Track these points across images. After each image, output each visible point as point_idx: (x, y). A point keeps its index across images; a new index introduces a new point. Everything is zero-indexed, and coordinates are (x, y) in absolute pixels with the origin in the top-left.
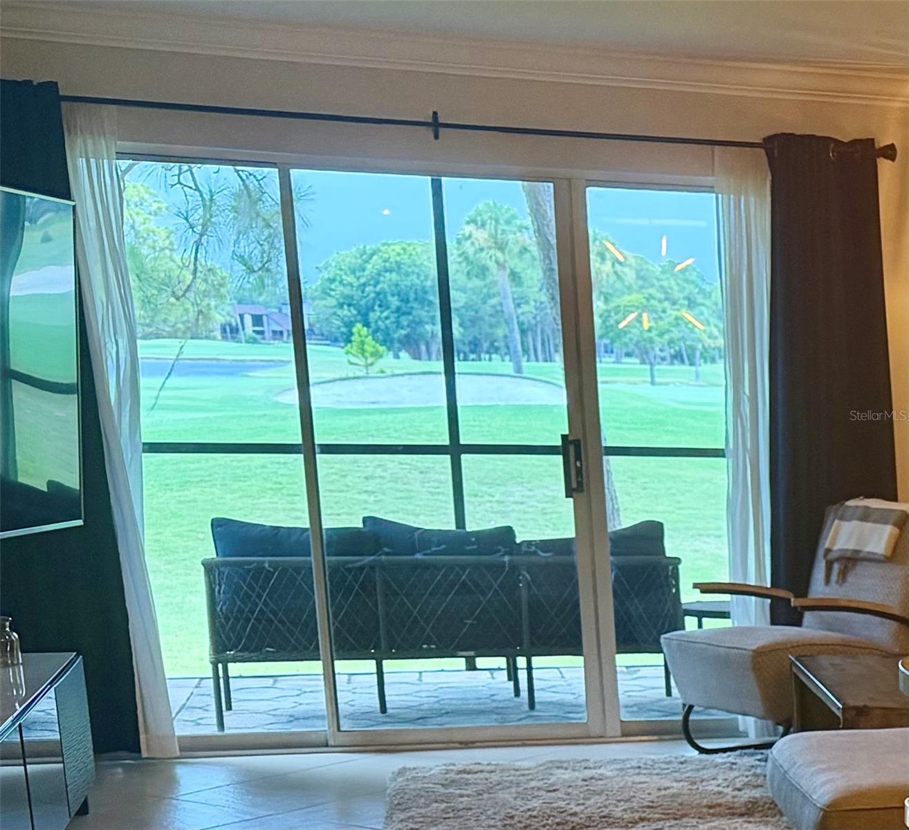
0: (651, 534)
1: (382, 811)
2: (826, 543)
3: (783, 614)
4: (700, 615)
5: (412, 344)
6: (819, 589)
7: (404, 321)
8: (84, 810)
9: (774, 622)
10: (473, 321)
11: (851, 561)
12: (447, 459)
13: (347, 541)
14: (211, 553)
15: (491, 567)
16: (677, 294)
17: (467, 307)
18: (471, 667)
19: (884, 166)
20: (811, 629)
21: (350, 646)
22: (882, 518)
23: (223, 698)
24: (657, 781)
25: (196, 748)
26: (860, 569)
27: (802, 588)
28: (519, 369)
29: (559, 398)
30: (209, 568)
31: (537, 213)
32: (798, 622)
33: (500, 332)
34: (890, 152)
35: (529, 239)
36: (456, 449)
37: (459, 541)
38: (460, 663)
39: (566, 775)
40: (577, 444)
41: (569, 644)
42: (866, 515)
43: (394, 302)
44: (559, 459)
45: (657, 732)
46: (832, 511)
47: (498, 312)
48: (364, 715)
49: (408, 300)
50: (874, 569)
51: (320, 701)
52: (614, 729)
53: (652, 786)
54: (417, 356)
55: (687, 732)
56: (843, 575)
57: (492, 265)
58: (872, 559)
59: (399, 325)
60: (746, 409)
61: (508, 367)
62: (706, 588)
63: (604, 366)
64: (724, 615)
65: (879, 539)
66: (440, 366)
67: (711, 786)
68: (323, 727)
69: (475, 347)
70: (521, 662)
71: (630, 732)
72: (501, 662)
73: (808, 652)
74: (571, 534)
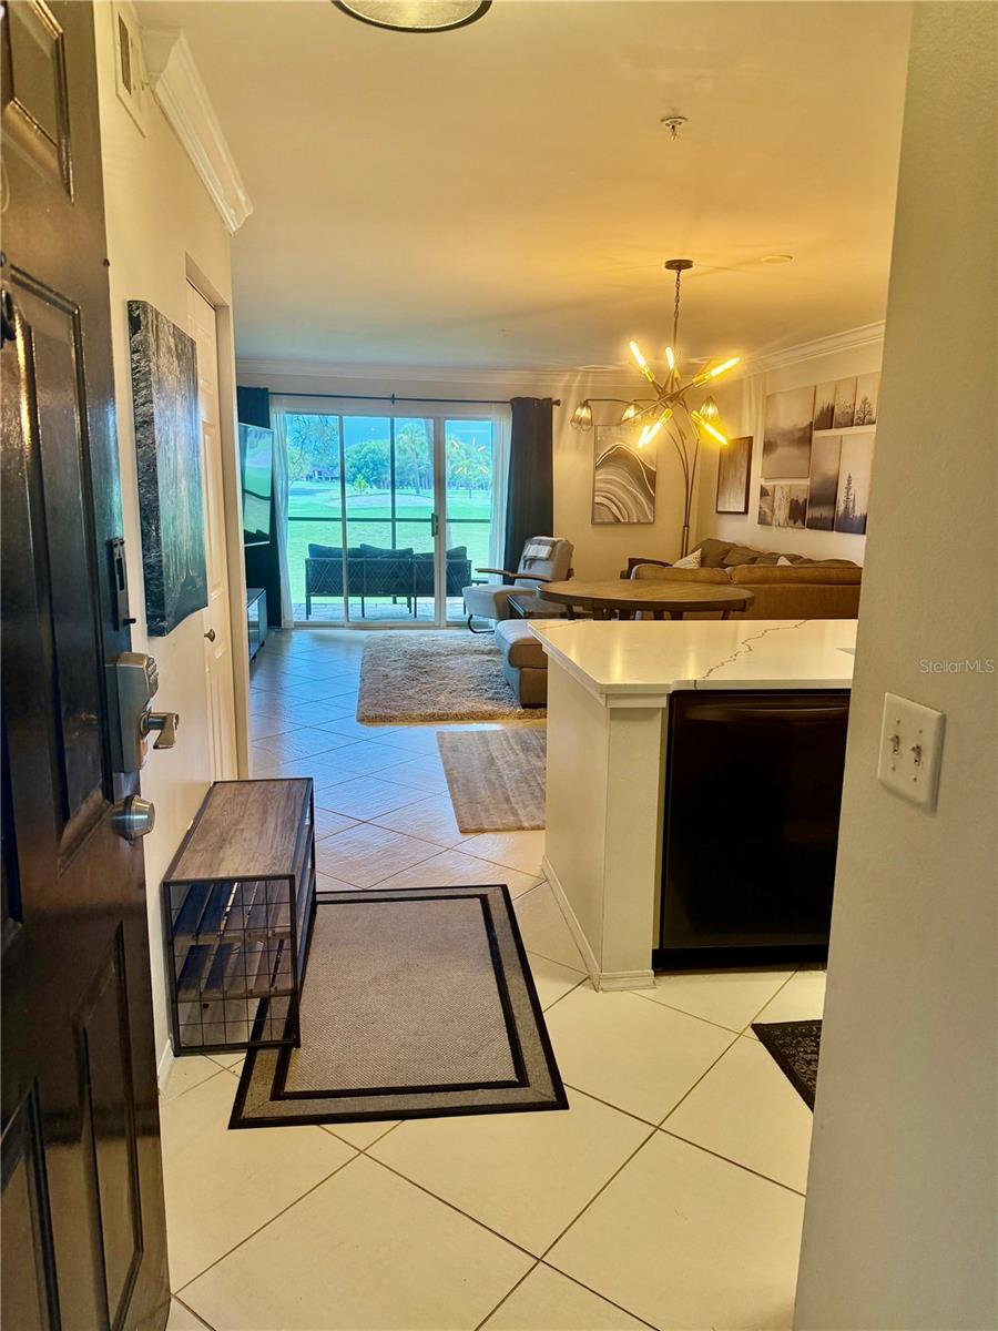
0: (461, 552)
1: (362, 649)
2: (524, 554)
3: (508, 581)
4: (478, 582)
5: (377, 482)
6: (521, 571)
7: (375, 473)
8: (263, 645)
9: (504, 583)
10: (402, 473)
11: (533, 560)
12: (390, 523)
13: (355, 553)
14: (308, 557)
15: (404, 563)
16: (481, 460)
17: (400, 467)
18: (395, 602)
19: (555, 408)
20: (518, 586)
21: (354, 591)
22: (545, 543)
23: (309, 612)
24: (456, 642)
25: (299, 626)
26: (537, 563)
27: (515, 570)
28: (418, 492)
29: (431, 503)
30: (307, 561)
31: (428, 430)
32: (513, 584)
33: (411, 477)
34: (558, 403)
35: (424, 439)
36: (394, 520)
37: (393, 554)
38: (390, 599)
39: (426, 639)
40: (437, 517)
41: (429, 592)
42: (540, 543)
43: (371, 465)
44: (430, 523)
45: (458, 625)
46: (528, 542)
47: (411, 469)
48: (357, 618)
49: (377, 464)
50: (543, 563)
51: (342, 613)
52: (444, 624)
53: (455, 643)
54: (379, 488)
55: (469, 625)
56: (530, 565)
57: (409, 449)
58: (541, 559)
59: (372, 474)
60: (499, 503)
61: (414, 491)
62: (480, 571)
63: (448, 491)
64: (486, 582)
65: (544, 551)
66: (390, 491)
67: (477, 644)
68: (343, 621)
69: (402, 484)
70: (413, 599)
71: (450, 625)
72: (405, 600)
73: (515, 594)
74: (432, 551)
